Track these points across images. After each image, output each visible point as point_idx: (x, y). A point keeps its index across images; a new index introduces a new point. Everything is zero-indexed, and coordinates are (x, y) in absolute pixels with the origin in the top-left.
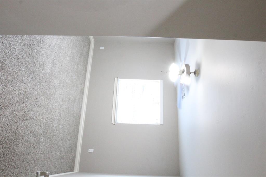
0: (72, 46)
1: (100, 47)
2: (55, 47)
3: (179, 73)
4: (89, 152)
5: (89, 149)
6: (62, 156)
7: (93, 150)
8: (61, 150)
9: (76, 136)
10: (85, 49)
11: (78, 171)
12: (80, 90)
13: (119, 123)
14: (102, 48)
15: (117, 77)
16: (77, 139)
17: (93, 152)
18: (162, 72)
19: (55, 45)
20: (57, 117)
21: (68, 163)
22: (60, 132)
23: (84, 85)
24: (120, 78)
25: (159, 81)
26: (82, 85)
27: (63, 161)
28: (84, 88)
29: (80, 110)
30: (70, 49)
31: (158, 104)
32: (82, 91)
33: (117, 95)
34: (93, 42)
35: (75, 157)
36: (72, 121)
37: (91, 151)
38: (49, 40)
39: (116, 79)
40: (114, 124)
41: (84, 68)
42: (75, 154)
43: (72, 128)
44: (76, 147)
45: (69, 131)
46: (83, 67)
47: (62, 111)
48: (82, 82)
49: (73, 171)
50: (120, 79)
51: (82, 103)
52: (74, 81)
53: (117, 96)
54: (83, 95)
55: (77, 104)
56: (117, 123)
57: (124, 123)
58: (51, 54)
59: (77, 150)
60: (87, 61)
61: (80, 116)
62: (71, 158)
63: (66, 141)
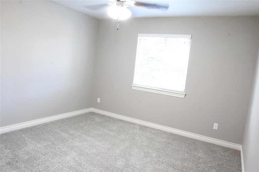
0: (86, 135)
1: (98, 102)
2: (77, 159)
3: (120, 7)
4: (217, 129)
5: (214, 128)
6: (218, 166)
7: (215, 123)
8: (210, 167)
9: (195, 141)
10: (97, 119)
11: (241, 145)
12: (141, 131)
13: (184, 89)
14: (99, 100)
15: (131, 86)
16: (199, 141)
17: (218, 124)
18: (118, 30)
19: (74, 159)
20: (165, 168)
21: (228, 159)
22: (186, 165)
23: (137, 124)
24: (132, 84)
25: (139, 38)
26: (135, 128)
27: (225, 166)
28: (140, 125)
29: (164, 132)
30: (89, 138)
31: (166, 40)
32: (143, 128)
33: (151, 88)
34: (92, 109)
35: (222, 147)
36: (176, 145)
37: (216, 126)
38: (64, 168)
39: (133, 88)
40: (185, 95)
41: (117, 122)
42: (218, 146)
43: (184, 147)
44: (209, 143)
45: (187, 152)
46: (116, 124)
47: (159, 159)
48: (132, 127)
49: (240, 151)
50: (134, 83)
51: (157, 129)
52: (127, 137)
53: (153, 88)
54: (148, 127)
55: (156, 137)
56: (184, 91)
57: (184, 83)
58: (83, 166)
59: (213, 143)
60: (110, 118)
61: (171, 134)
62: (222, 153)
63: (200, 158)
